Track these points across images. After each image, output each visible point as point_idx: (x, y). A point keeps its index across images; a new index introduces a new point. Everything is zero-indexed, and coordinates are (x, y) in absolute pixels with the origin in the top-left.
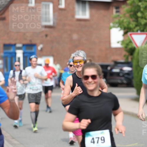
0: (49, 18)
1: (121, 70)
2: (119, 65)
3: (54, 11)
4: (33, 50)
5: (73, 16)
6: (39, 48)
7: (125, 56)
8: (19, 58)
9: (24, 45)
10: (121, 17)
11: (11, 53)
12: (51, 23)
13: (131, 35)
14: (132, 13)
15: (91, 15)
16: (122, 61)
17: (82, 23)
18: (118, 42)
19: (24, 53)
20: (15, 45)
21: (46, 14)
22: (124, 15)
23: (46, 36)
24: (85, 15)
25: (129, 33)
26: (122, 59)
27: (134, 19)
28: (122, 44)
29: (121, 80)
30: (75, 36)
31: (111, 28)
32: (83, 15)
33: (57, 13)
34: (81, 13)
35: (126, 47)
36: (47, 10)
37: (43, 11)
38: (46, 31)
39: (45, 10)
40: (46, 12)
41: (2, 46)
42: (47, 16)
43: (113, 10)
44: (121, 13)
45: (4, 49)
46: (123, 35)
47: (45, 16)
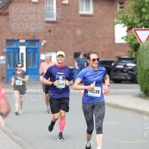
1: (125, 66)
2: (123, 61)
3: (57, 7)
4: (36, 46)
5: (77, 12)
6: (43, 44)
7: (129, 52)
8: (22, 54)
9: (27, 41)
10: (125, 13)
11: (13, 49)
12: (55, 19)
13: (135, 30)
15: (94, 11)
17: (86, 18)
18: (122, 38)
19: (27, 49)
20: (18, 40)
22: (129, 10)
23: (50, 31)
24: (89, 11)
25: (133, 29)
26: (126, 56)
27: (138, 15)
28: (126, 40)
29: (124, 76)
30: (79, 32)
31: (115, 24)
32: (86, 10)
33: (60, 9)
34: (84, 8)
35: (130, 43)
36: (51, 6)
37: (47, 7)
38: (50, 27)
39: (48, 5)
40: (49, 7)
41: (5, 41)
42: (51, 12)
43: (117, 6)
44: (125, 9)
45: (7, 45)
46: (127, 31)
47: (48, 12)
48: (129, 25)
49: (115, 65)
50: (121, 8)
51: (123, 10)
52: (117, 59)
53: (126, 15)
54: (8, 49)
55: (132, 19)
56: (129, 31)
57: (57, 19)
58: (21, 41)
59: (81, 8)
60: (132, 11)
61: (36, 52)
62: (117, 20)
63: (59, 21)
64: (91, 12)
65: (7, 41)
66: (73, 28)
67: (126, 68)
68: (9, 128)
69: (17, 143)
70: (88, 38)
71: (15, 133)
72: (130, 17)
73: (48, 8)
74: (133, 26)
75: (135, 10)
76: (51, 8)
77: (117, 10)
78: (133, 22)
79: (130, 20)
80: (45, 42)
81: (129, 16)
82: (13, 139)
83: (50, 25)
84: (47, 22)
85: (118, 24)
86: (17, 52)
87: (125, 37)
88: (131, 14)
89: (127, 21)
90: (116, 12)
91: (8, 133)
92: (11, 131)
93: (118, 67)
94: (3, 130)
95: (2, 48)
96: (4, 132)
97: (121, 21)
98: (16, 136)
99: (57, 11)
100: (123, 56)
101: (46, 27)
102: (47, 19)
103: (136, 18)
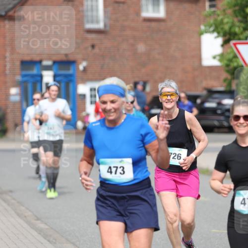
0: (97, 17)
1: (219, 104)
2: (216, 95)
3: (105, 6)
4: (71, 72)
5: (138, 13)
6: (81, 67)
7: (225, 80)
9: (55, 62)
10: (218, 15)
11: (33, 76)
12: (101, 26)
13: (235, 44)
14: (237, 8)
15: (168, 12)
16: (222, 89)
17: (153, 24)
18: (214, 58)
19: (55, 76)
20: (40, 62)
21: (92, 10)
22: (224, 11)
23: (93, 46)
24: (158, 11)
25: (232, 42)
26: (221, 86)
27: (240, 18)
28: (220, 60)
29: (218, 121)
30: (141, 48)
31: (201, 34)
32: (154, 11)
33: (109, 9)
34: (150, 8)
35: (228, 66)
36: (94, 3)
37: (87, 6)
38: (92, 39)
39: (89, 3)
40: (92, 6)
41: (18, 63)
42: (94, 13)
43: (205, 3)
44: (218, 8)
45: (22, 69)
46: (222, 46)
47: (89, 13)
48: (224, 35)
49: (203, 103)
50: (211, 6)
51: (214, 11)
52: (205, 93)
53: (220, 18)
54: (23, 76)
55: (229, 25)
56: (226, 46)
57: (105, 26)
58: (46, 63)
59: (144, 8)
60: (230, 11)
61: (71, 81)
62: (205, 26)
63: (108, 28)
64: (161, 13)
65: (23, 63)
66: (131, 41)
67: (220, 107)
68: (27, 209)
69: (40, 234)
70: (157, 57)
71: (36, 216)
72: (227, 23)
73: (89, 7)
74: (232, 38)
75: (235, 12)
76: (94, 7)
77: (205, 10)
78: (233, 30)
79: (227, 27)
80: (84, 64)
81: (226, 20)
82: (33, 227)
83: (93, 36)
84: (90, 31)
85: (206, 32)
86: (38, 81)
87: (219, 55)
88: (228, 17)
89: (222, 29)
90: (205, 13)
91: (25, 217)
92: (30, 213)
93: (208, 105)
94: (16, 212)
95: (14, 75)
96: (18, 215)
97: (212, 29)
98: (39, 222)
99: (105, 12)
100: (216, 87)
101: (87, 39)
102: (89, 26)
103: (237, 24)
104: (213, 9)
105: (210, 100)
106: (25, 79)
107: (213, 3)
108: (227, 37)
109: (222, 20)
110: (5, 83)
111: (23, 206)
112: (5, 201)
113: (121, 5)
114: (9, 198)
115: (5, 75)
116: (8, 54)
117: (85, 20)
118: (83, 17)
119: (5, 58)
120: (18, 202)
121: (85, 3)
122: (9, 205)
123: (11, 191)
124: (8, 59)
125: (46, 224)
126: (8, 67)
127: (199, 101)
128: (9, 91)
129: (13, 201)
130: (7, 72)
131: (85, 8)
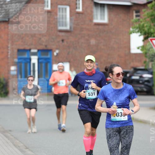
0: (66, 22)
1: (141, 77)
2: (139, 72)
3: (71, 16)
4: (49, 56)
5: (91, 20)
6: (55, 54)
7: (145, 62)
8: (34, 64)
9: (39, 50)
10: (141, 22)
11: (25, 59)
12: (68, 28)
13: (151, 40)
14: (153, 17)
15: (110, 19)
16: (143, 68)
17: (101, 27)
18: (138, 48)
19: (39, 59)
20: (30, 50)
22: (145, 19)
23: (63, 41)
24: (104, 19)
25: (149, 39)
26: (142, 66)
28: (142, 50)
29: (140, 87)
30: (93, 42)
31: (131, 33)
32: (101, 19)
33: (74, 17)
34: (99, 17)
36: (64, 14)
37: (60, 15)
38: (63, 36)
39: (61, 14)
40: (63, 15)
41: (16, 51)
42: (64, 20)
43: (133, 14)
44: (141, 18)
45: (18, 55)
46: (143, 41)
47: (61, 20)
48: (145, 34)
49: (130, 76)
50: (137, 16)
51: (139, 19)
52: (132, 70)
53: (142, 24)
54: (19, 59)
55: (148, 27)
56: (145, 41)
57: (70, 28)
58: (33, 51)
59: (95, 17)
60: (149, 19)
61: (48, 62)
62: (133, 28)
63: (72, 30)
64: (106, 20)
65: (19, 50)
66: (87, 37)
67: (141, 79)
68: (20, 142)
70: (103, 47)
71: (25, 146)
72: (147, 26)
73: (61, 16)
74: (149, 36)
75: (151, 19)
76: (64, 17)
77: (133, 18)
78: (150, 31)
79: (146, 29)
80: (57, 51)
81: (145, 25)
83: (63, 34)
84: (61, 31)
85: (134, 33)
86: (28, 62)
87: (141, 47)
88: (147, 23)
89: (144, 30)
90: (132, 20)
91: (19, 147)
92: (22, 145)
93: (134, 78)
95: (13, 58)
96: (15, 145)
97: (137, 31)
98: (27, 150)
99: (71, 19)
100: (139, 66)
101: (59, 36)
102: (60, 28)
103: (153, 27)
104: (138, 18)
105: (135, 74)
106: (20, 61)
107: (138, 14)
108: (146, 36)
109: (143, 25)
110: (8, 63)
111: (18, 140)
112: (6, 137)
113: (81, 15)
114: (9, 135)
115: (8, 58)
116: (9, 45)
117: (58, 24)
118: (57, 22)
119: (8, 47)
120: (15, 138)
121: (58, 14)
122: (9, 139)
123: (10, 131)
124: (9, 48)
125: (32, 151)
126: (9, 53)
127: (128, 75)
128: (10, 68)
129: (12, 137)
130: (9, 56)
131: (58, 16)
